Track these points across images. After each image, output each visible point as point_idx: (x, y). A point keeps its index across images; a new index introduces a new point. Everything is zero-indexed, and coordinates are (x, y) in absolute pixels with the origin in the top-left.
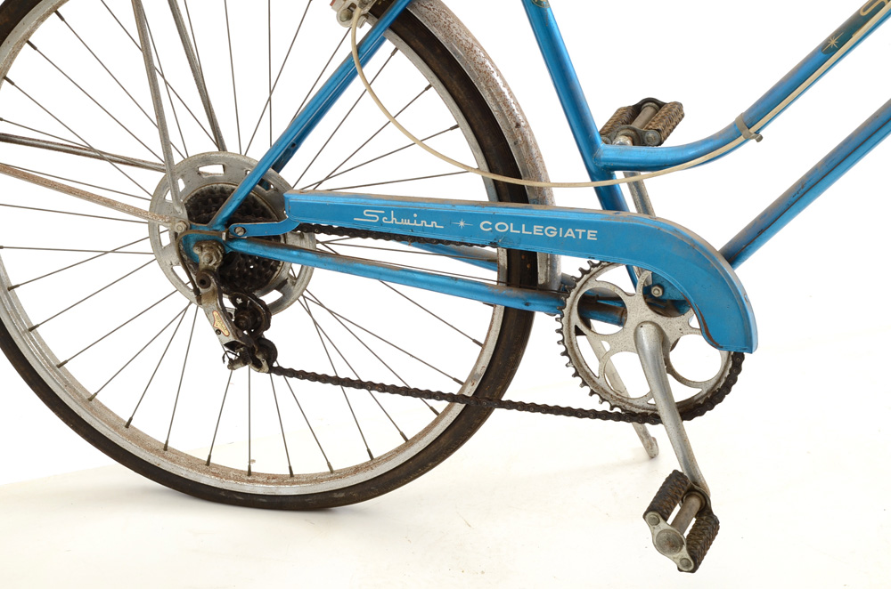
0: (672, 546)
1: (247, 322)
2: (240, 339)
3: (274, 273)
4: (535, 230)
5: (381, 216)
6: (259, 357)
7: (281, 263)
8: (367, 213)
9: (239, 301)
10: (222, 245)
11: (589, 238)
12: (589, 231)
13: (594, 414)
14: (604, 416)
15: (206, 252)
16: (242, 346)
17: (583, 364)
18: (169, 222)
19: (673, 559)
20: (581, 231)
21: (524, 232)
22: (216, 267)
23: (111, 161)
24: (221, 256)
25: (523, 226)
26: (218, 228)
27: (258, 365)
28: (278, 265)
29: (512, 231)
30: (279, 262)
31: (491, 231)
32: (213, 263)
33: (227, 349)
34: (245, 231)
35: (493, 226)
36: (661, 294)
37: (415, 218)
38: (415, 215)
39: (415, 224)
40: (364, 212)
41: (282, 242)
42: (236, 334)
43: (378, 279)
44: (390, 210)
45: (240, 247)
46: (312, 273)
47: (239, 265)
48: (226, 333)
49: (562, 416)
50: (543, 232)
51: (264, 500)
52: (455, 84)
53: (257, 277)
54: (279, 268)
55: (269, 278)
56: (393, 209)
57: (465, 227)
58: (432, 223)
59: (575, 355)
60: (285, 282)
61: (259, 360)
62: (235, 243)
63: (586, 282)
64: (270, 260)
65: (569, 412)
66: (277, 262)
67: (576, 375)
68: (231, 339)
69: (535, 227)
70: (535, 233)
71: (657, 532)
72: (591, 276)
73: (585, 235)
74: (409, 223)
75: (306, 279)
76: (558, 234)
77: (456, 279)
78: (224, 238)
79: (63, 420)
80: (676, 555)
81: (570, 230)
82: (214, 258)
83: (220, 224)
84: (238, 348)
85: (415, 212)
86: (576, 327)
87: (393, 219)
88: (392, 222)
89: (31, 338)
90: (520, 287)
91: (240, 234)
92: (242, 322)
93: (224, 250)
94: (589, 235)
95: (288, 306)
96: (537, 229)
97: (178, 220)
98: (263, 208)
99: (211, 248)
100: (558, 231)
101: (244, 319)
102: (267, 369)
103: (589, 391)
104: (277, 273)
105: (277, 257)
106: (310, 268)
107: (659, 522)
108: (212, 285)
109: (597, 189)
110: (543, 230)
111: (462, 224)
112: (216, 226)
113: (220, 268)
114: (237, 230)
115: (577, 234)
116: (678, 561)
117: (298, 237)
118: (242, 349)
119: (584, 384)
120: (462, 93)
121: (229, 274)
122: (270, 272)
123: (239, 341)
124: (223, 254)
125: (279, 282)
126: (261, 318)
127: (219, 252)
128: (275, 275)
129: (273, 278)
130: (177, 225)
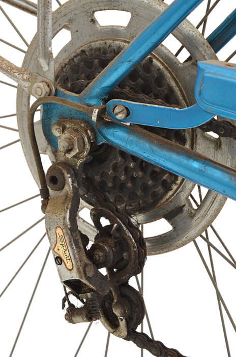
1: (106, 256)
2: (88, 278)
6: (117, 312)
7: (180, 179)
9: (105, 222)
10: (93, 131)
15: (67, 135)
16: (91, 290)
18: (28, 80)
22: (79, 162)
24: (88, 146)
26: (93, 102)
27: (113, 324)
28: (174, 182)
30: (176, 177)
32: (73, 153)
33: (68, 290)
34: (128, 114)
41: (187, 146)
42: (84, 271)
45: (118, 138)
46: (221, 205)
47: (115, 168)
48: (69, 265)
53: (139, 193)
54: (175, 187)
55: (157, 198)
60: (180, 209)
61: (116, 317)
62: (111, 131)
64: (164, 171)
66: (174, 177)
75: (211, 212)
78: (94, 118)
82: (76, 146)
83: (97, 97)
84: (85, 292)
91: (120, 116)
92: (99, 255)
93: (95, 138)
95: (178, 247)
97: (40, 79)
98: (171, 89)
99: (76, 131)
101: (103, 250)
102: (126, 333)
104: (170, 193)
105: (175, 168)
106: (220, 196)
108: (66, 188)
112: (91, 98)
113: (86, 165)
114: (117, 110)
117: (212, 146)
118: (89, 295)
121: (97, 178)
122: (160, 189)
123: (91, 286)
124: (91, 144)
125: (171, 207)
126: (130, 255)
127: (86, 140)
128: (167, 197)
129: (164, 200)
130: (35, 85)
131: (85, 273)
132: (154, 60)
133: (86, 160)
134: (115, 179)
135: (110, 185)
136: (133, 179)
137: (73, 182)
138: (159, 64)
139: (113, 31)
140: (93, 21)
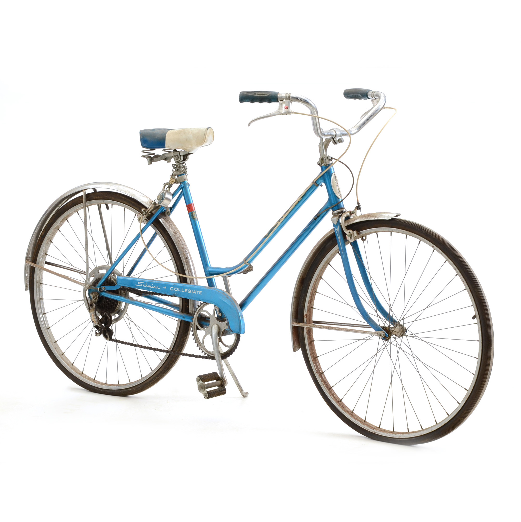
0: (201, 388)
2: (99, 325)
3: (116, 307)
4: (185, 291)
5: (143, 284)
8: (139, 283)
10: (99, 294)
11: (200, 294)
12: (200, 291)
13: (200, 357)
14: (203, 357)
15: (93, 295)
16: (100, 328)
17: (198, 339)
18: (85, 285)
19: (203, 394)
20: (197, 291)
21: (182, 291)
22: (96, 301)
23: (80, 273)
24: (98, 297)
25: (182, 289)
27: (106, 337)
29: (179, 291)
31: (173, 291)
32: (94, 299)
33: (94, 328)
34: (105, 288)
35: (174, 289)
36: (221, 315)
37: (152, 285)
38: (152, 284)
39: (152, 287)
40: (138, 283)
43: (142, 307)
44: (145, 282)
45: (104, 294)
47: (104, 302)
49: (191, 357)
50: (187, 291)
51: (108, 391)
52: (170, 244)
53: (110, 307)
54: (118, 306)
55: (114, 308)
56: (146, 282)
57: (166, 289)
58: (157, 287)
59: (196, 336)
61: (107, 335)
62: (102, 293)
63: (199, 310)
65: (193, 356)
67: (196, 342)
68: (97, 324)
69: (185, 289)
70: (185, 292)
71: (199, 384)
72: (201, 308)
73: (198, 293)
74: (150, 287)
76: (191, 292)
77: (164, 308)
78: (98, 290)
79: (53, 360)
80: (203, 392)
81: (195, 291)
85: (152, 283)
86: (197, 326)
87: (146, 285)
88: (146, 286)
89: (48, 331)
90: (185, 313)
91: (103, 289)
93: (99, 295)
94: (200, 293)
95: (120, 320)
96: (186, 291)
97: (87, 284)
99: (95, 294)
100: (191, 291)
102: (109, 339)
103: (199, 348)
107: (199, 380)
109: (207, 279)
110: (187, 290)
111: (165, 288)
112: (98, 287)
113: (98, 302)
115: (196, 292)
116: (204, 394)
119: (198, 346)
120: (172, 247)
121: (101, 305)
122: (115, 306)
123: (100, 326)
124: (99, 297)
125: (118, 310)
126: (108, 320)
127: (97, 296)
128: (117, 308)
129: (116, 309)
130: (86, 286)
131: (98, 324)
132: (111, 279)
133: (98, 300)
134: (105, 304)
135: (104, 306)
136: (109, 304)
137: (95, 305)
138: (112, 280)
139: (103, 274)
140: (99, 272)
